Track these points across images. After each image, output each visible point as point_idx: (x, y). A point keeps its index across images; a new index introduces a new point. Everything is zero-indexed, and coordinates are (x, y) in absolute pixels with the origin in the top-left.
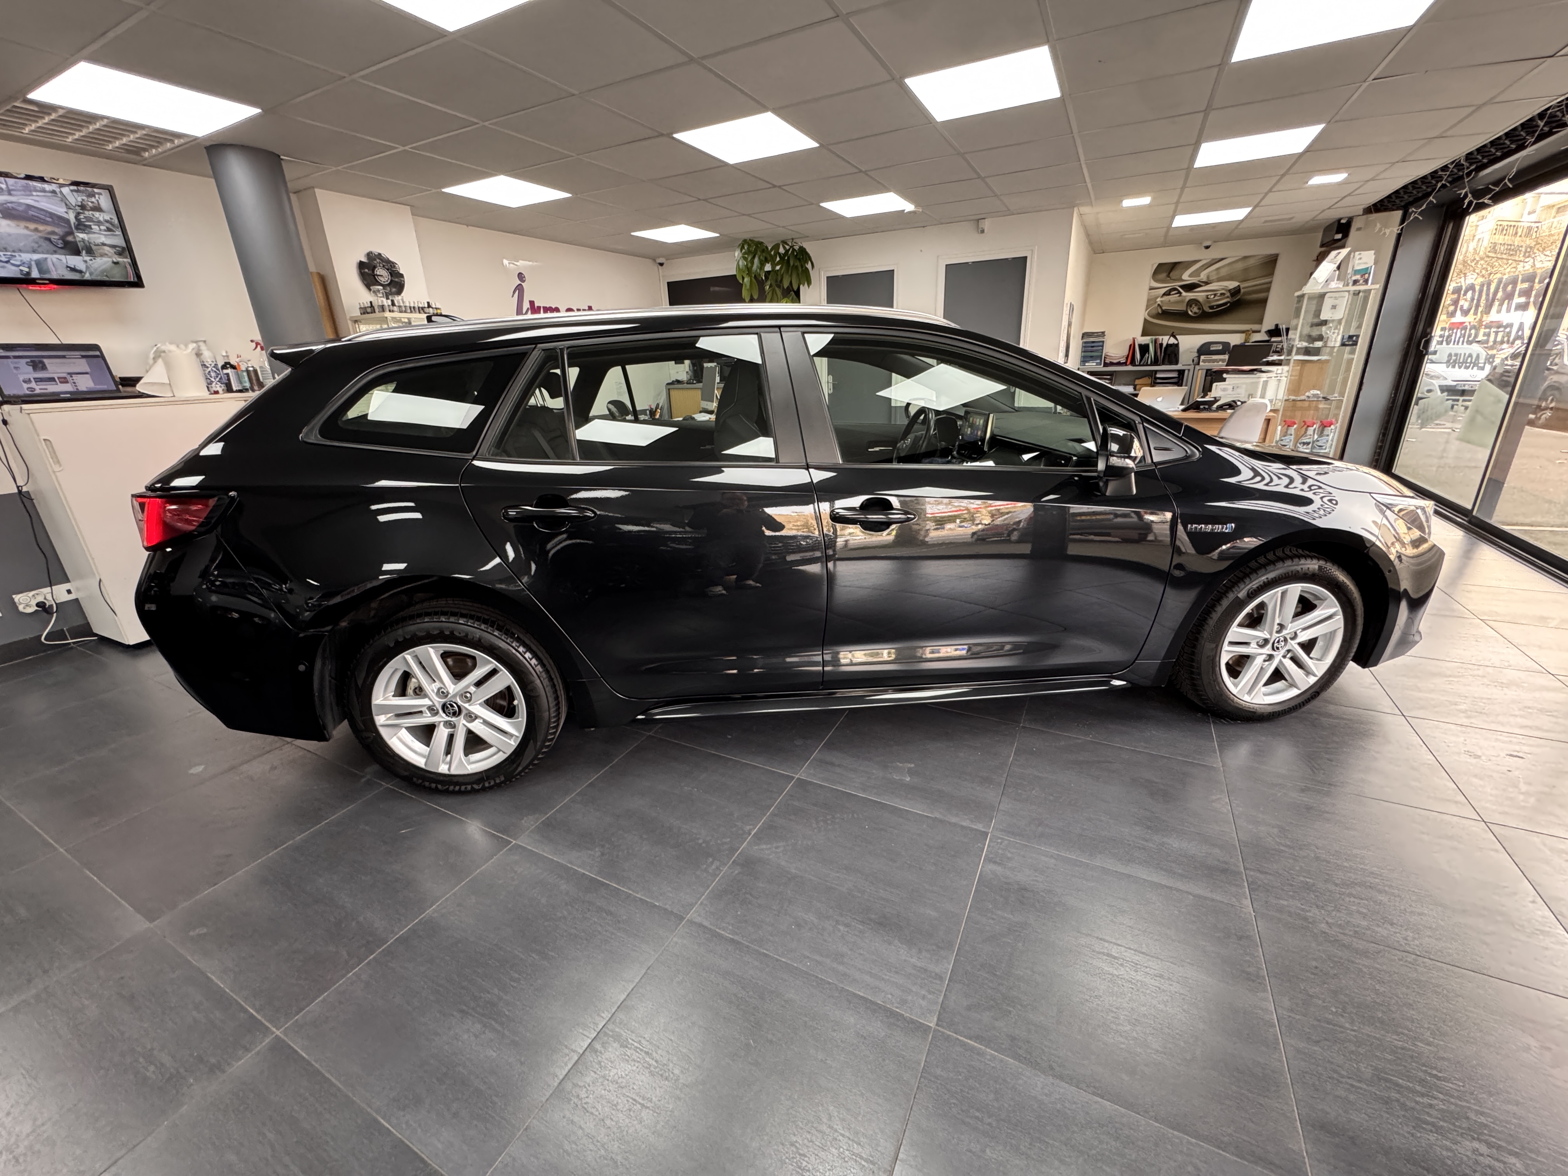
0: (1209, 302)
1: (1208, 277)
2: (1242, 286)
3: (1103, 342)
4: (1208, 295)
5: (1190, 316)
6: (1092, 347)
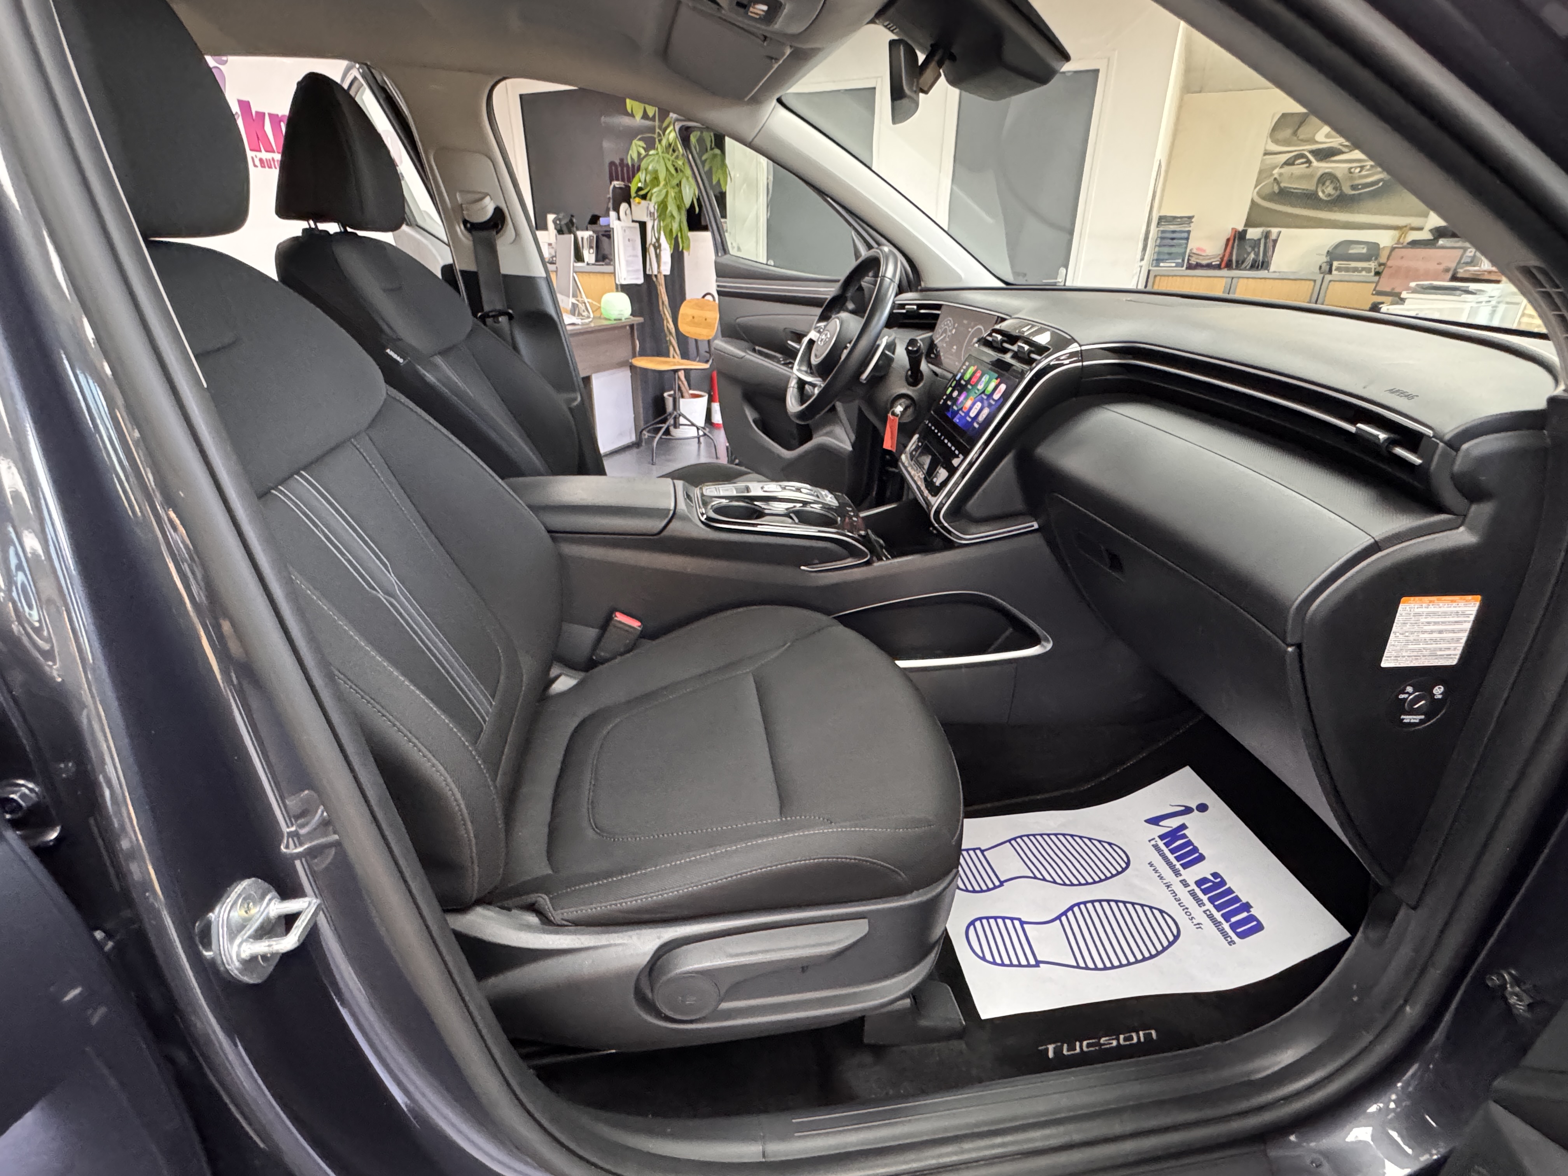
0: (1352, 179)
3: (1189, 232)
4: (1351, 168)
5: (1321, 200)
6: (1173, 239)
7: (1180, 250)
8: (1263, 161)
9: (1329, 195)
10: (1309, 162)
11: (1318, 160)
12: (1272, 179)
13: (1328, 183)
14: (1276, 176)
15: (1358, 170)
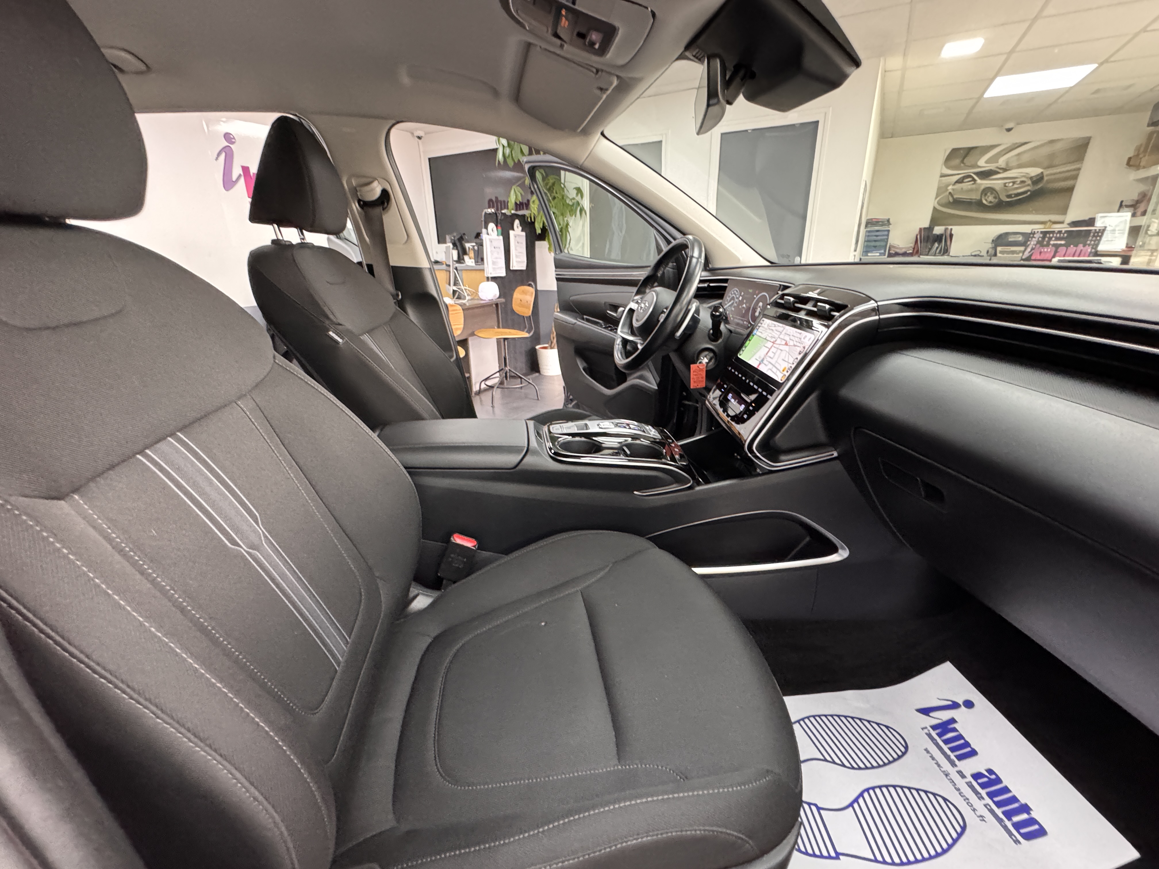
0: (1007, 191)
1: (1007, 164)
2: (1046, 172)
3: (889, 231)
4: (1006, 183)
5: (984, 204)
6: (877, 236)
7: (883, 244)
8: (940, 181)
9: (991, 202)
10: (974, 180)
11: (981, 179)
12: (947, 193)
13: (989, 194)
14: (950, 191)
15: (1011, 184)
